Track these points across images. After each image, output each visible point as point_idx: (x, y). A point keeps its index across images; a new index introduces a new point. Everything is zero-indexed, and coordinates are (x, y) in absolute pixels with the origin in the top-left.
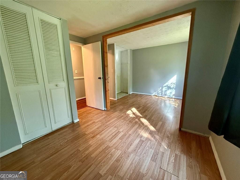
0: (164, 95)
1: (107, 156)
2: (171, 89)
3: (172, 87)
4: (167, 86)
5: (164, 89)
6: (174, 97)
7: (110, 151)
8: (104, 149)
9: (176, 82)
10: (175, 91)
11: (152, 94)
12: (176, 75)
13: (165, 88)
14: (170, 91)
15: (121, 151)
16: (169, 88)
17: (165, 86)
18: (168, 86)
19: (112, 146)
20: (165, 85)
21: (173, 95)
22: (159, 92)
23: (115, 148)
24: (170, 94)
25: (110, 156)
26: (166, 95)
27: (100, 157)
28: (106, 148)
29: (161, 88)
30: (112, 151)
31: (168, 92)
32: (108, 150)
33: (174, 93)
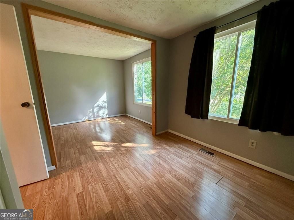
0: (97, 116)
1: (170, 187)
2: (104, 109)
3: (104, 106)
4: (98, 106)
5: (96, 110)
6: (107, 116)
7: (164, 182)
8: (158, 187)
9: (106, 100)
10: (107, 110)
11: (82, 119)
12: (106, 93)
13: (96, 108)
14: (102, 111)
15: (166, 173)
16: (101, 108)
17: (96, 107)
18: (100, 105)
19: (156, 179)
20: (96, 105)
21: (106, 115)
22: (90, 115)
23: (161, 177)
24: (103, 114)
25: (171, 184)
26: (98, 116)
27: (171, 194)
28: (158, 185)
29: (91, 110)
30: (165, 180)
31: (101, 113)
32: (161, 184)
33: (106, 112)
